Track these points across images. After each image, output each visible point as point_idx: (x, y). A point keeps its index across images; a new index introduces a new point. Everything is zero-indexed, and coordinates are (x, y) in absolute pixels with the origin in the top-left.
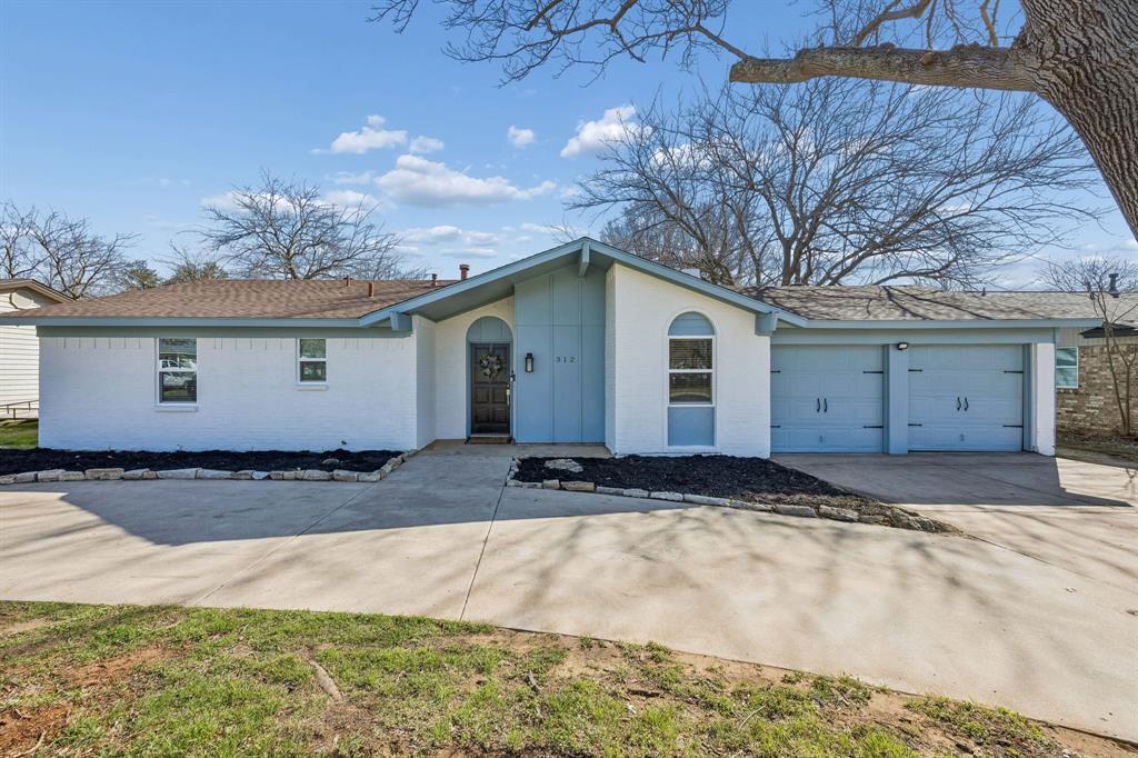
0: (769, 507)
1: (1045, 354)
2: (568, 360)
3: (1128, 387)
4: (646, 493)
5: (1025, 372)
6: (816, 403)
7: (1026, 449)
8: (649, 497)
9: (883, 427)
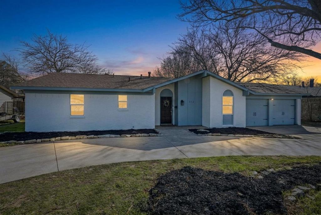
0: (263, 136)
1: (299, 101)
2: (192, 102)
3: (311, 109)
4: (234, 135)
5: (295, 106)
6: (253, 114)
7: (295, 124)
8: (235, 136)
9: (267, 119)
